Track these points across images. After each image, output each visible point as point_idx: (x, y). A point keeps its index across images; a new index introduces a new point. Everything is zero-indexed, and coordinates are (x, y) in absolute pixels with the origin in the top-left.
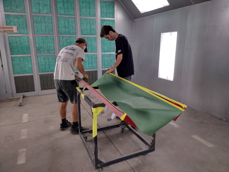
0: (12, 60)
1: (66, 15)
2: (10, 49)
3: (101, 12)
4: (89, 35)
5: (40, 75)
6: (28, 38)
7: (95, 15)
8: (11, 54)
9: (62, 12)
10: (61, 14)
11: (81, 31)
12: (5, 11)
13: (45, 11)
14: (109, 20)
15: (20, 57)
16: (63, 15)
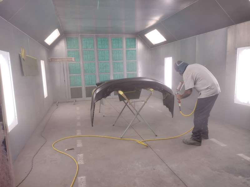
0: (70, 78)
1: (103, 48)
2: (69, 71)
3: (126, 45)
4: (118, 60)
5: (86, 87)
6: (80, 63)
7: (122, 47)
8: (70, 74)
9: (101, 47)
10: (100, 48)
11: (113, 58)
12: (67, 49)
13: (90, 47)
14: (132, 50)
15: (74, 76)
16: (101, 49)
